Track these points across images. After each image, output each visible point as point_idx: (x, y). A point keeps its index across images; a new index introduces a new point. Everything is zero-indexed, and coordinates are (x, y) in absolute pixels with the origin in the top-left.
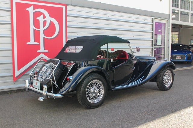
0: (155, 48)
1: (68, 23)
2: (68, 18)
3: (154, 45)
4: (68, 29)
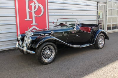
0: (99, 20)
1: (49, 7)
2: (49, 4)
3: (98, 19)
4: (49, 10)
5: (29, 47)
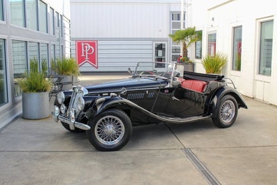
2: (98, 46)
4: (98, 50)
5: (78, 116)
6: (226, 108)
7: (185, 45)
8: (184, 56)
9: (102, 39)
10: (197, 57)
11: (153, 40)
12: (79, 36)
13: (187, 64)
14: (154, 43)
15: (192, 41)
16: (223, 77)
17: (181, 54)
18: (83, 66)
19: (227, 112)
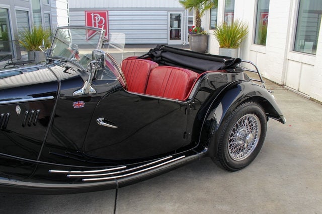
1: (109, 18)
4: (109, 21)
6: (242, 131)
7: (198, 13)
8: (197, 26)
9: (113, 9)
10: (212, 28)
11: (168, 10)
12: (88, 6)
13: (200, 35)
14: (169, 13)
15: (206, 8)
16: (238, 61)
17: (194, 24)
18: (94, 38)
19: (244, 139)
